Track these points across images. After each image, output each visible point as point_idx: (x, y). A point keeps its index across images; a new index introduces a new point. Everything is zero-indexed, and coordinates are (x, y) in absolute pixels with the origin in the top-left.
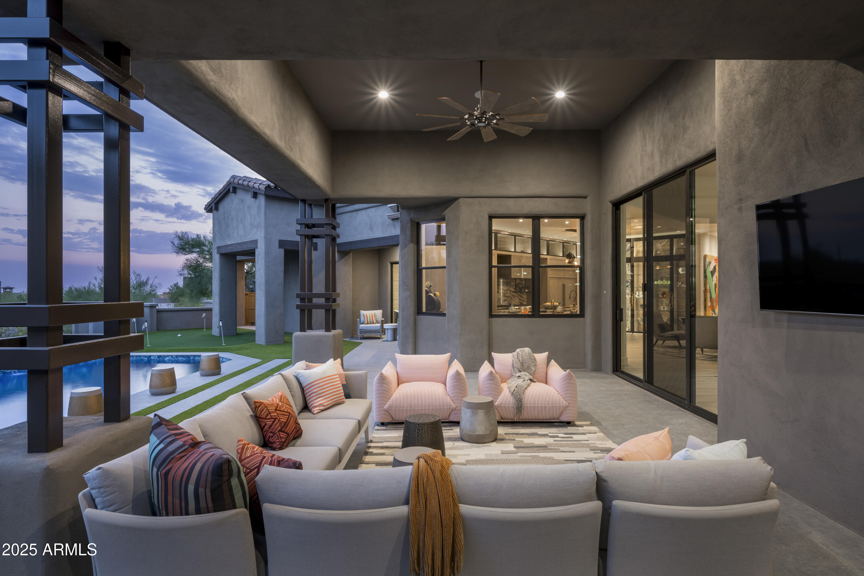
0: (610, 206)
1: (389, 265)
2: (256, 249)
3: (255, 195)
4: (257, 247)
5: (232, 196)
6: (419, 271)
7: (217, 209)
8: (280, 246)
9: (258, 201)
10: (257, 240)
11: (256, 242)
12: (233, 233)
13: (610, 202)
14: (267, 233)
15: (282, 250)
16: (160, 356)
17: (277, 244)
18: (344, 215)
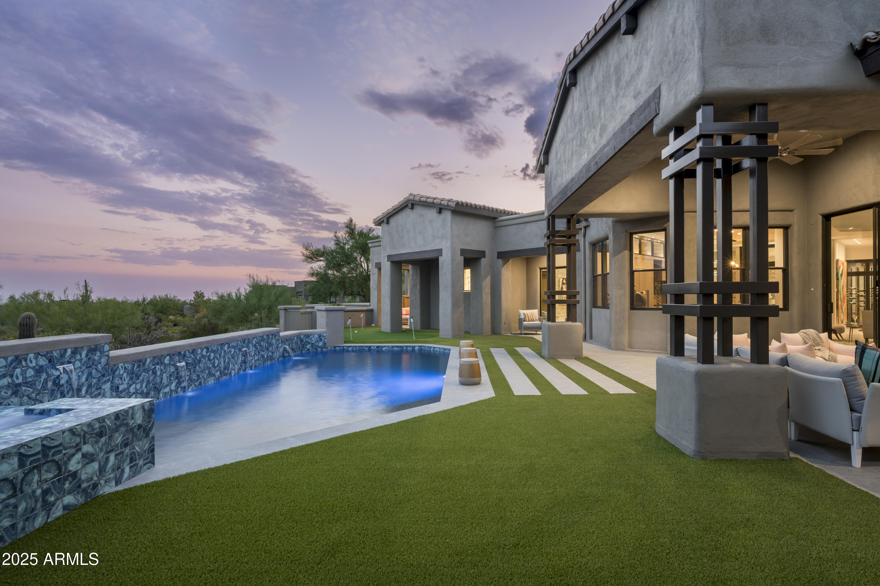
0: (820, 218)
1: (539, 270)
2: (440, 258)
3: (440, 211)
4: (441, 255)
5: (408, 211)
6: (632, 273)
7: (388, 223)
8: (461, 255)
9: (442, 216)
10: (441, 249)
11: (440, 251)
12: (409, 243)
13: (820, 215)
14: (452, 243)
15: (463, 257)
16: (379, 346)
17: (459, 252)
18: (510, 228)
